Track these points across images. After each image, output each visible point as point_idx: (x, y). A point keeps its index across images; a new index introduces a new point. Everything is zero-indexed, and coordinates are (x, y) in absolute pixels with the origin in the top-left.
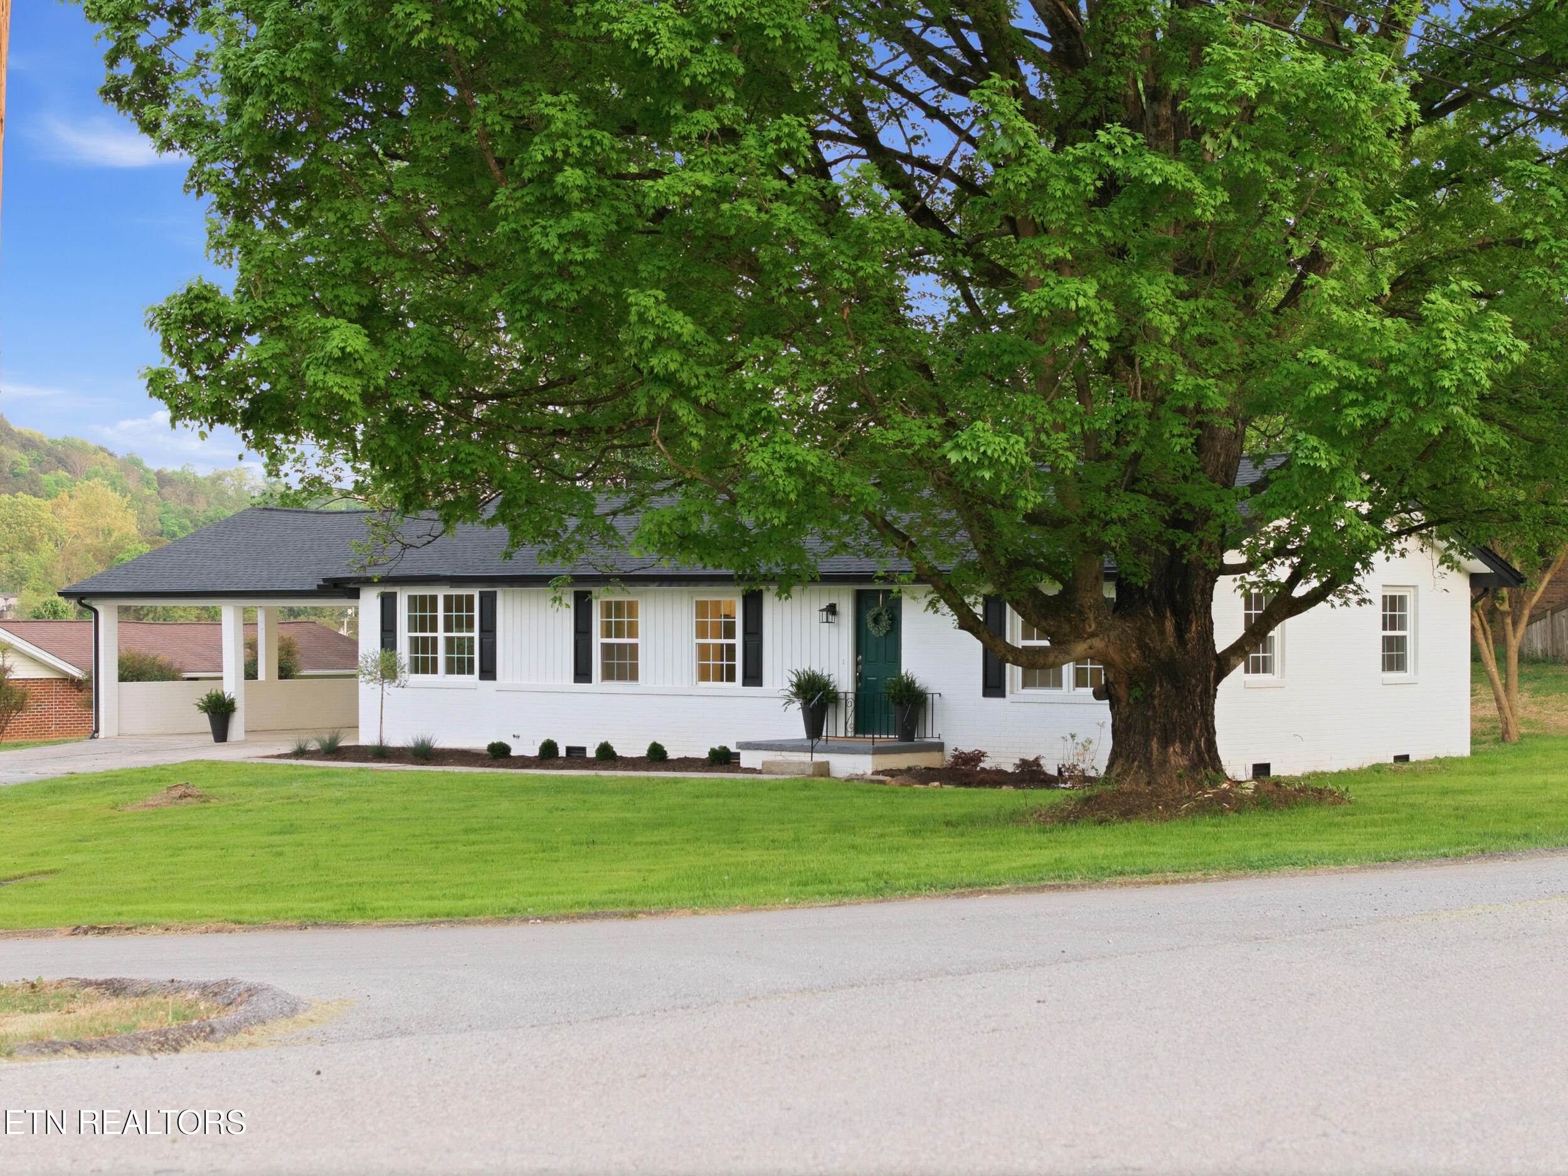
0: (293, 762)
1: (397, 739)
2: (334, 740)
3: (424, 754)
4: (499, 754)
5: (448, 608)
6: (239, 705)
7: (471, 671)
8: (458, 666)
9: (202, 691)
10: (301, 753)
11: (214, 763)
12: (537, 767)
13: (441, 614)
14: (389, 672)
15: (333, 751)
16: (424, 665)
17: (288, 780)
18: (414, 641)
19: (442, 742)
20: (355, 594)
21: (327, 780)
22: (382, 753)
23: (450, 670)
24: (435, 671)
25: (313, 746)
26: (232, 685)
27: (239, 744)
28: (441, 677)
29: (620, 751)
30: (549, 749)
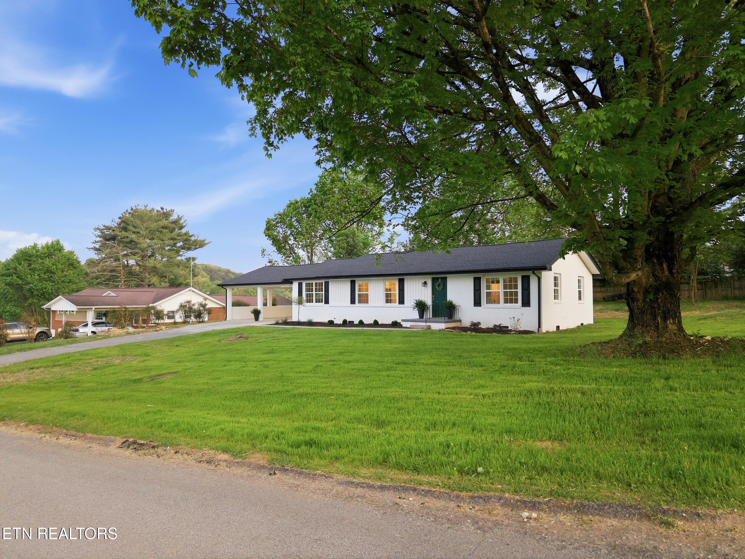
0: (275, 326)
1: (303, 319)
2: (286, 320)
3: (310, 323)
4: (331, 323)
5: (316, 286)
6: (262, 311)
7: (322, 302)
8: (318, 301)
9: (252, 308)
10: (277, 323)
11: (253, 326)
12: (343, 327)
13: (314, 287)
14: (300, 302)
15: (286, 323)
16: (310, 301)
17: (273, 331)
18: (307, 294)
19: (315, 320)
20: (292, 283)
21: (284, 331)
22: (299, 323)
23: (316, 302)
24: (312, 302)
25: (280, 322)
26: (260, 306)
27: (261, 321)
28: (314, 304)
29: (365, 322)
30: (345, 322)
